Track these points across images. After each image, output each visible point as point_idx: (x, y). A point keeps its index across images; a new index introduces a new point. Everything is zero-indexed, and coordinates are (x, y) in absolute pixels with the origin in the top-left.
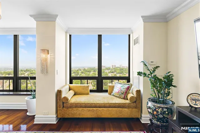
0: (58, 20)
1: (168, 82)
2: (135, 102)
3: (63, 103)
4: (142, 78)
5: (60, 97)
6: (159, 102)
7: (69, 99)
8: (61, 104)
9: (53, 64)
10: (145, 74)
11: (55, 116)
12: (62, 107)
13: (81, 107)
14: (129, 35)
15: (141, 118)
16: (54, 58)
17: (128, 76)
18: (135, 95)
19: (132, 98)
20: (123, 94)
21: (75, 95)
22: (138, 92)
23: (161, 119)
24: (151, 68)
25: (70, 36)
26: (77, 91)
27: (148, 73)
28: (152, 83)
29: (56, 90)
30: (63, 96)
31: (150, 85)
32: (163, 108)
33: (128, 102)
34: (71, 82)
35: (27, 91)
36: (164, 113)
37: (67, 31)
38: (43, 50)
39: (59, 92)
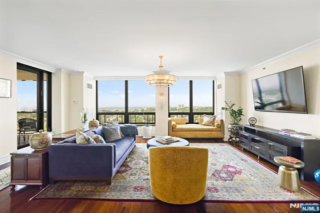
1: (240, 112)
2: (220, 127)
3: (173, 128)
4: (224, 111)
5: (171, 124)
6: (235, 124)
10: (226, 109)
13: (185, 131)
14: (214, 81)
15: (223, 138)
17: (212, 112)
18: (220, 123)
19: (217, 125)
20: (211, 122)
22: (222, 121)
23: (236, 133)
24: (230, 105)
26: (176, 121)
27: (228, 108)
28: (231, 114)
31: (229, 115)
32: (237, 127)
33: (215, 127)
35: (136, 123)
36: (237, 130)
39: (170, 121)
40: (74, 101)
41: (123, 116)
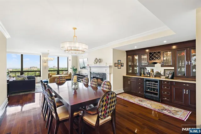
1: (76, 70)
4: (71, 69)
6: (74, 73)
14: (68, 58)
22: (71, 73)
31: (73, 71)
33: (68, 75)
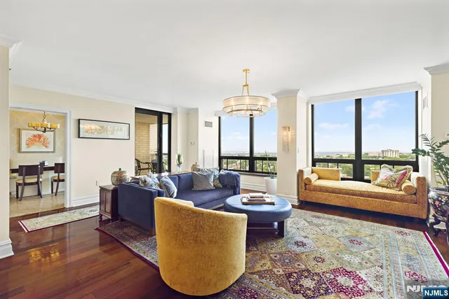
0: (299, 94)
2: (415, 194)
3: (306, 185)
5: (302, 178)
7: (313, 181)
8: (303, 185)
9: (294, 140)
11: (296, 197)
12: (304, 188)
14: (417, 92)
15: (428, 220)
16: (295, 135)
17: (415, 160)
18: (415, 185)
19: (407, 187)
20: (395, 181)
21: (319, 179)
25: (312, 106)
26: (321, 175)
29: (297, 170)
30: (305, 177)
34: (314, 165)
35: (262, 173)
37: (309, 101)
38: (284, 128)
39: (301, 172)
40: (191, 141)
41: (248, 161)
